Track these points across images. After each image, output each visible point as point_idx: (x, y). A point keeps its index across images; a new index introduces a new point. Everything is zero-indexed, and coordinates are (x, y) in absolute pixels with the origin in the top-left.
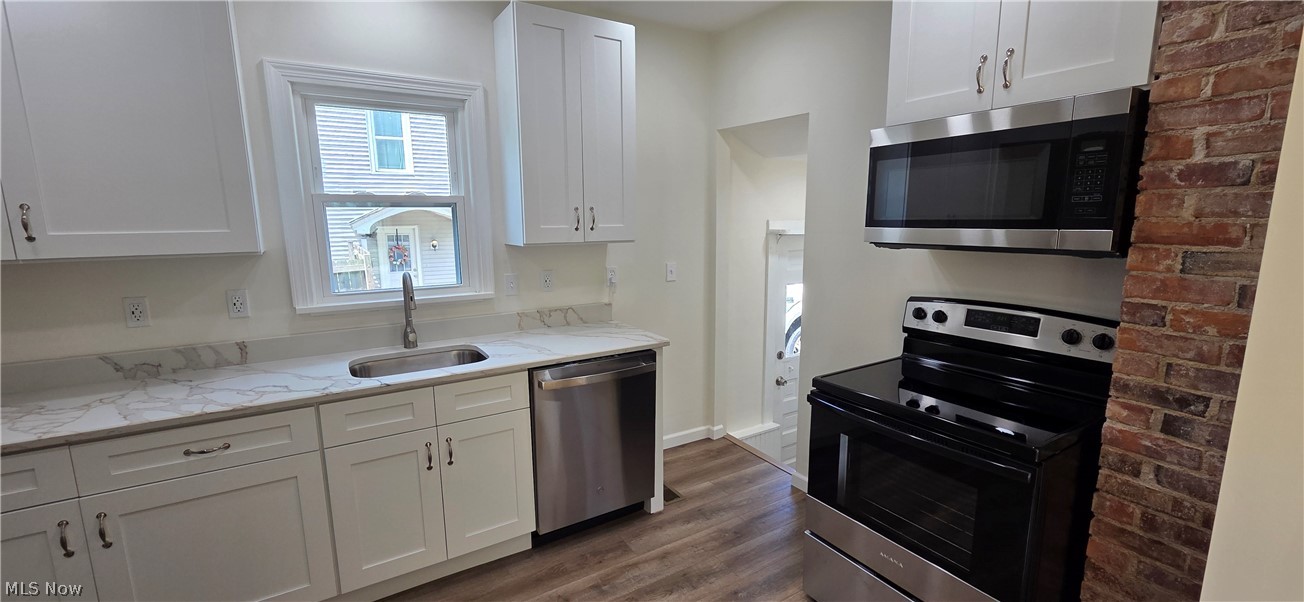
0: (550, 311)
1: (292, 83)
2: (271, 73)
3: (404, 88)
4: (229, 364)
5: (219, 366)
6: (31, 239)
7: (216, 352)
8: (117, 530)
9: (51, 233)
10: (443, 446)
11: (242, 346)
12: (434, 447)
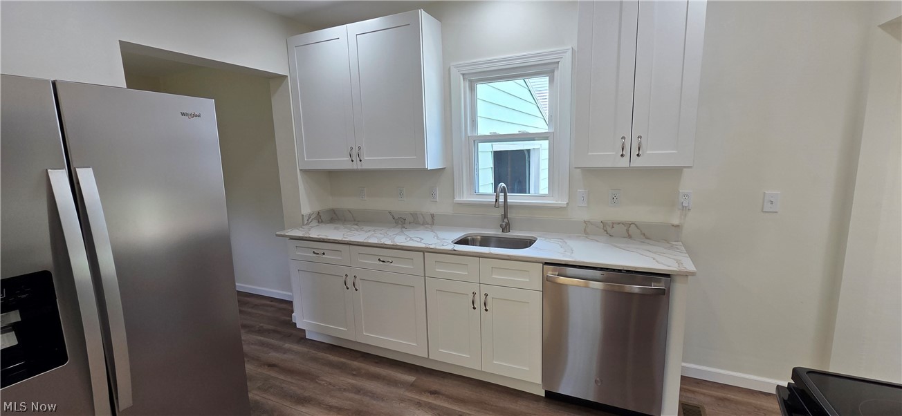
0: (613, 223)
1: (463, 75)
2: (453, 71)
3: (518, 63)
4: (428, 224)
5: (424, 224)
6: (360, 161)
7: (423, 217)
8: (359, 284)
9: (365, 158)
10: (483, 297)
11: (433, 216)
12: (477, 296)
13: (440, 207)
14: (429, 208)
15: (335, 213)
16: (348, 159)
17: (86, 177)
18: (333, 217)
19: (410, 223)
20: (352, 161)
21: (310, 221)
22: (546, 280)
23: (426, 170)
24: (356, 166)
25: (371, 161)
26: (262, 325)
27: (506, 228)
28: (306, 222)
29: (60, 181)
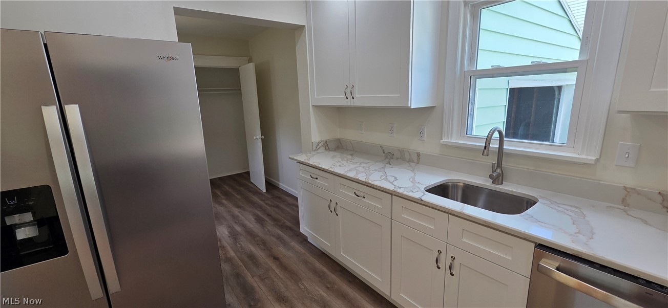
4: (413, 162)
5: (410, 161)
6: (353, 98)
7: (410, 154)
8: (339, 211)
9: (357, 96)
10: (449, 261)
11: (419, 155)
12: (442, 257)
13: (426, 146)
14: (416, 146)
15: (340, 143)
16: (344, 96)
17: (73, 112)
18: (338, 146)
19: (397, 159)
20: (347, 98)
21: (318, 147)
22: (537, 270)
23: (409, 110)
24: (350, 103)
25: (363, 99)
26: (285, 221)
27: (498, 178)
28: (314, 148)
29: (50, 114)
